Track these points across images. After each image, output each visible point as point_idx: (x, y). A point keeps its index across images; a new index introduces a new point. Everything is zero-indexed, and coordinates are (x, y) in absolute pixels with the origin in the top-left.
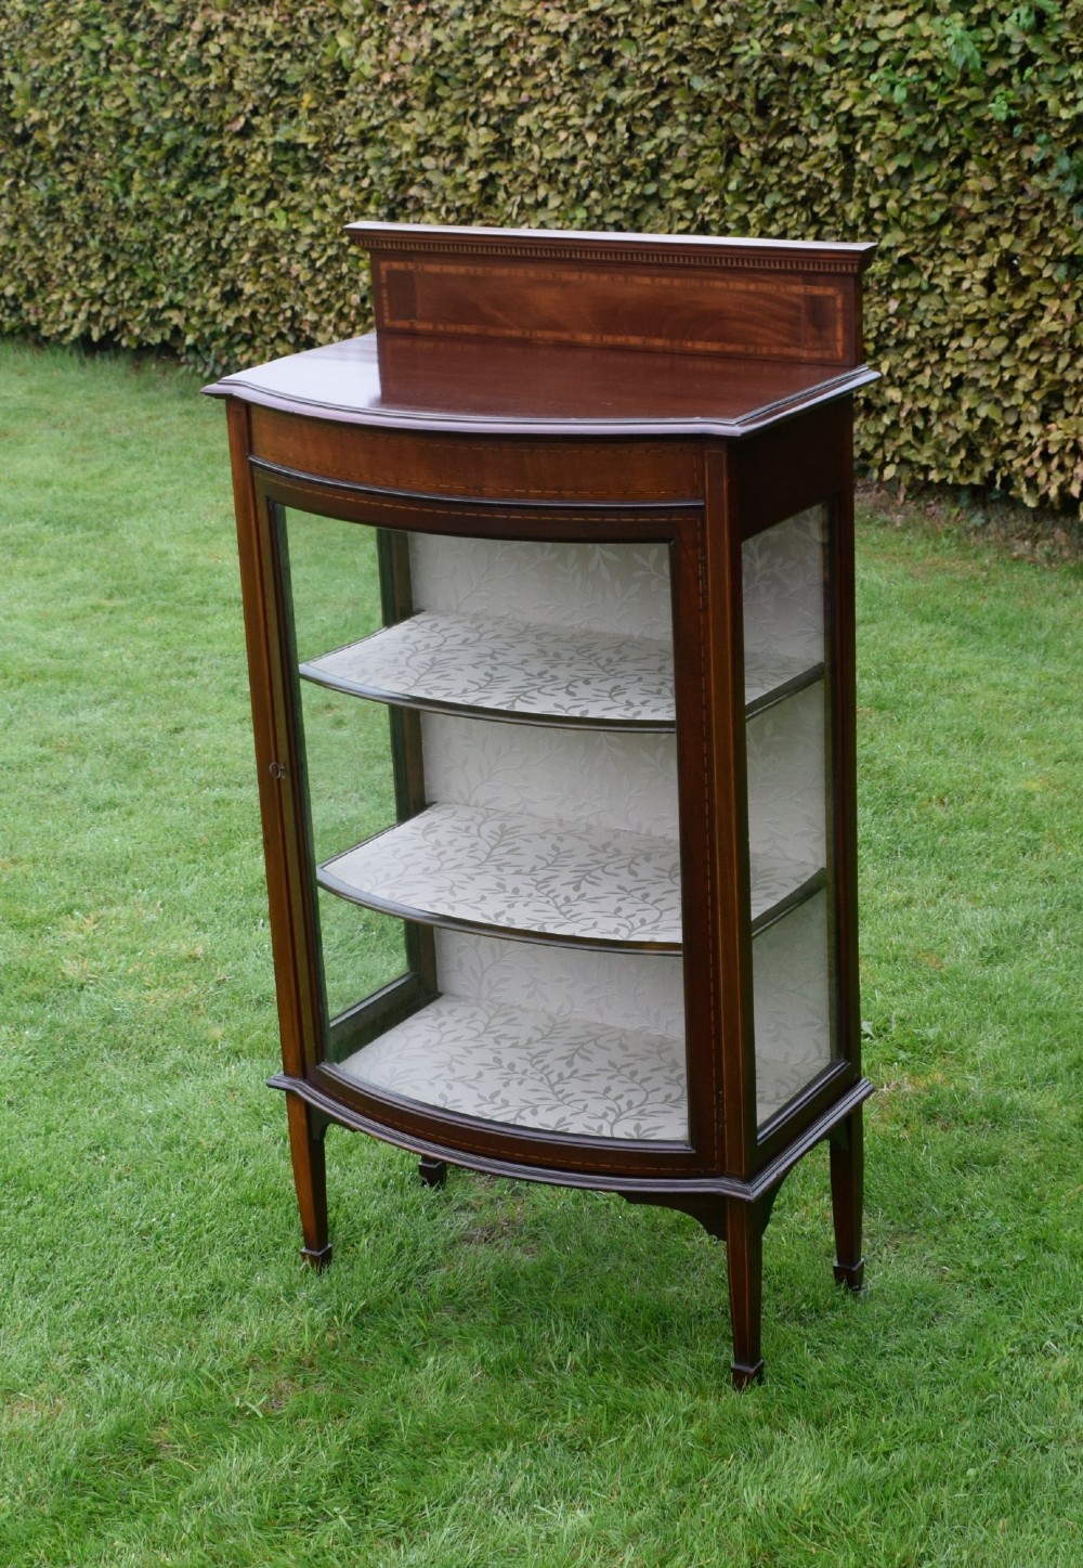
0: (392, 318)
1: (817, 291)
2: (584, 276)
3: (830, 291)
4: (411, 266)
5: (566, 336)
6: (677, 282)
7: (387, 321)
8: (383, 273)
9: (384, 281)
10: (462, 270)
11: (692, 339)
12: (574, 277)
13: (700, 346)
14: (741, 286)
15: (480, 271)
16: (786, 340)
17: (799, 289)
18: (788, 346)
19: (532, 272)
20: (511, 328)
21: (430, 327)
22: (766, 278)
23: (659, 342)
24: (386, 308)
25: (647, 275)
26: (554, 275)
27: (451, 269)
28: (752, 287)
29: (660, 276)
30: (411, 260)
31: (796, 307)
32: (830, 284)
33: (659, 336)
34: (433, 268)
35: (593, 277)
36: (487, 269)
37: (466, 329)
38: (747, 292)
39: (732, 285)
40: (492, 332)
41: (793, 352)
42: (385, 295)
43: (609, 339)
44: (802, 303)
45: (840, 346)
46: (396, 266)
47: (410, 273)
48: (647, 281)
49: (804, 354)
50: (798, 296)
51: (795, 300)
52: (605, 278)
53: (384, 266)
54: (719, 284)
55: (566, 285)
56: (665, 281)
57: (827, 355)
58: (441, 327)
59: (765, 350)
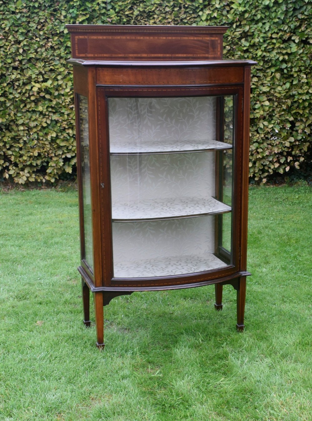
0: (79, 53)
1: (213, 39)
2: (145, 37)
3: (217, 39)
4: (86, 37)
5: (139, 55)
6: (174, 38)
7: (77, 55)
8: (76, 39)
9: (76, 42)
10: (105, 37)
11: (178, 53)
12: (142, 38)
13: (180, 55)
14: (192, 38)
15: (110, 37)
16: (205, 52)
17: (208, 38)
18: (205, 54)
19: (128, 38)
20: (120, 54)
21: (92, 55)
22: (199, 36)
23: (168, 55)
24: (77, 51)
25: (165, 36)
26: (135, 38)
27: (101, 37)
28: (195, 38)
29: (169, 36)
30: (86, 35)
31: (208, 43)
32: (217, 37)
33: (168, 53)
34: (95, 37)
35: (148, 38)
36: (113, 37)
37: (105, 55)
38: (194, 40)
39: (190, 38)
40: (114, 55)
41: (207, 55)
42: (76, 47)
43: (153, 55)
44: (209, 42)
45: (219, 53)
46: (81, 37)
47: (86, 39)
48: (164, 38)
49: (210, 56)
50: (208, 40)
51: (208, 41)
52: (152, 38)
53: (77, 37)
54: (186, 38)
55: (139, 40)
56: (170, 38)
57: (216, 56)
58: (96, 55)
59: (199, 55)
